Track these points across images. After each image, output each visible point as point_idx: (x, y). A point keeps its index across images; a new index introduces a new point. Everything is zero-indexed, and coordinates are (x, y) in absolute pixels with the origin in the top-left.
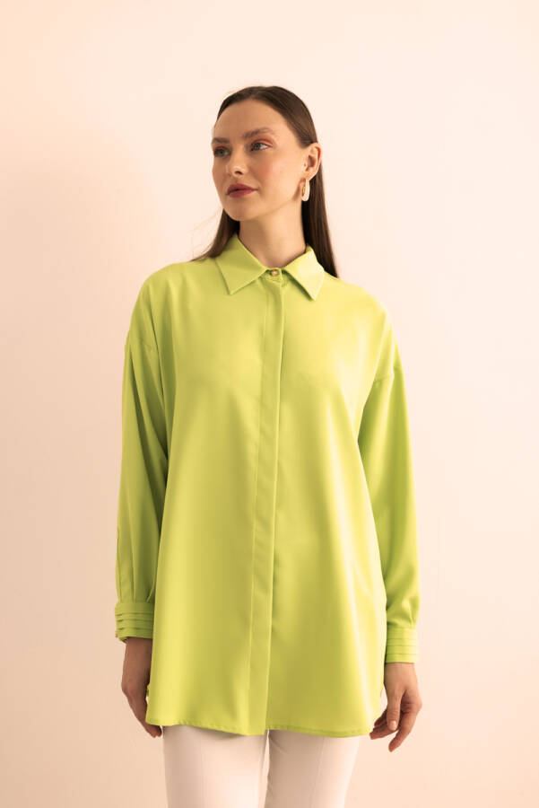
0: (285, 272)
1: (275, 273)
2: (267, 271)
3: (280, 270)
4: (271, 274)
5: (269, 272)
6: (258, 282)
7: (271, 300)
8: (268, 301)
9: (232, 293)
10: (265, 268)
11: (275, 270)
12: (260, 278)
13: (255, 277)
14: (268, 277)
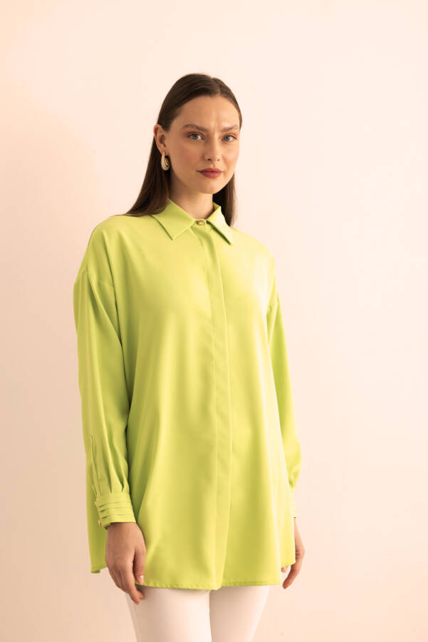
0: (208, 223)
1: (201, 223)
2: (196, 222)
3: (205, 221)
5: (198, 223)
6: (191, 231)
7: (205, 244)
8: (202, 243)
9: (174, 238)
10: (194, 220)
11: (201, 221)
12: (192, 227)
13: (188, 227)
14: (197, 226)
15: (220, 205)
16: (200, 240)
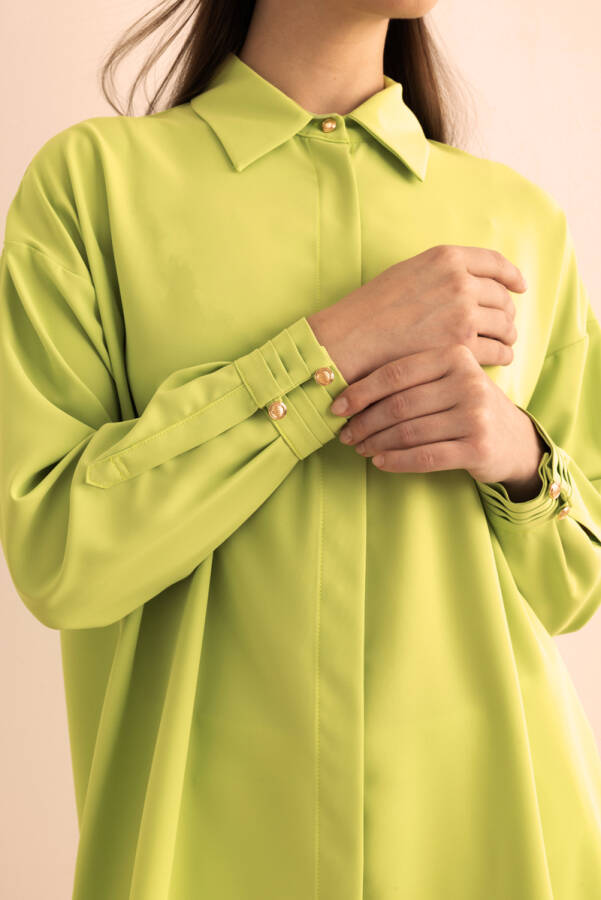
0: (353, 125)
1: (329, 125)
2: (313, 122)
3: (342, 119)
4: (321, 128)
5: (317, 123)
6: (296, 147)
7: (329, 180)
8: (320, 184)
9: (240, 169)
10: (308, 117)
11: (332, 119)
12: (299, 136)
13: (288, 135)
14: (316, 134)
15: (397, 80)
16: (318, 172)
